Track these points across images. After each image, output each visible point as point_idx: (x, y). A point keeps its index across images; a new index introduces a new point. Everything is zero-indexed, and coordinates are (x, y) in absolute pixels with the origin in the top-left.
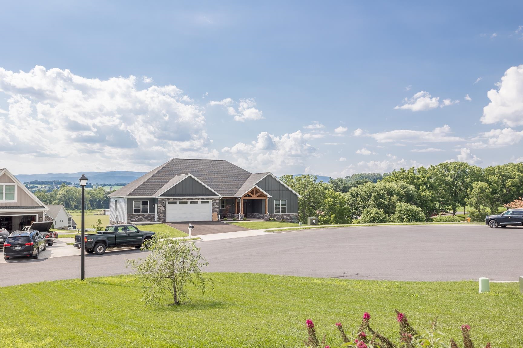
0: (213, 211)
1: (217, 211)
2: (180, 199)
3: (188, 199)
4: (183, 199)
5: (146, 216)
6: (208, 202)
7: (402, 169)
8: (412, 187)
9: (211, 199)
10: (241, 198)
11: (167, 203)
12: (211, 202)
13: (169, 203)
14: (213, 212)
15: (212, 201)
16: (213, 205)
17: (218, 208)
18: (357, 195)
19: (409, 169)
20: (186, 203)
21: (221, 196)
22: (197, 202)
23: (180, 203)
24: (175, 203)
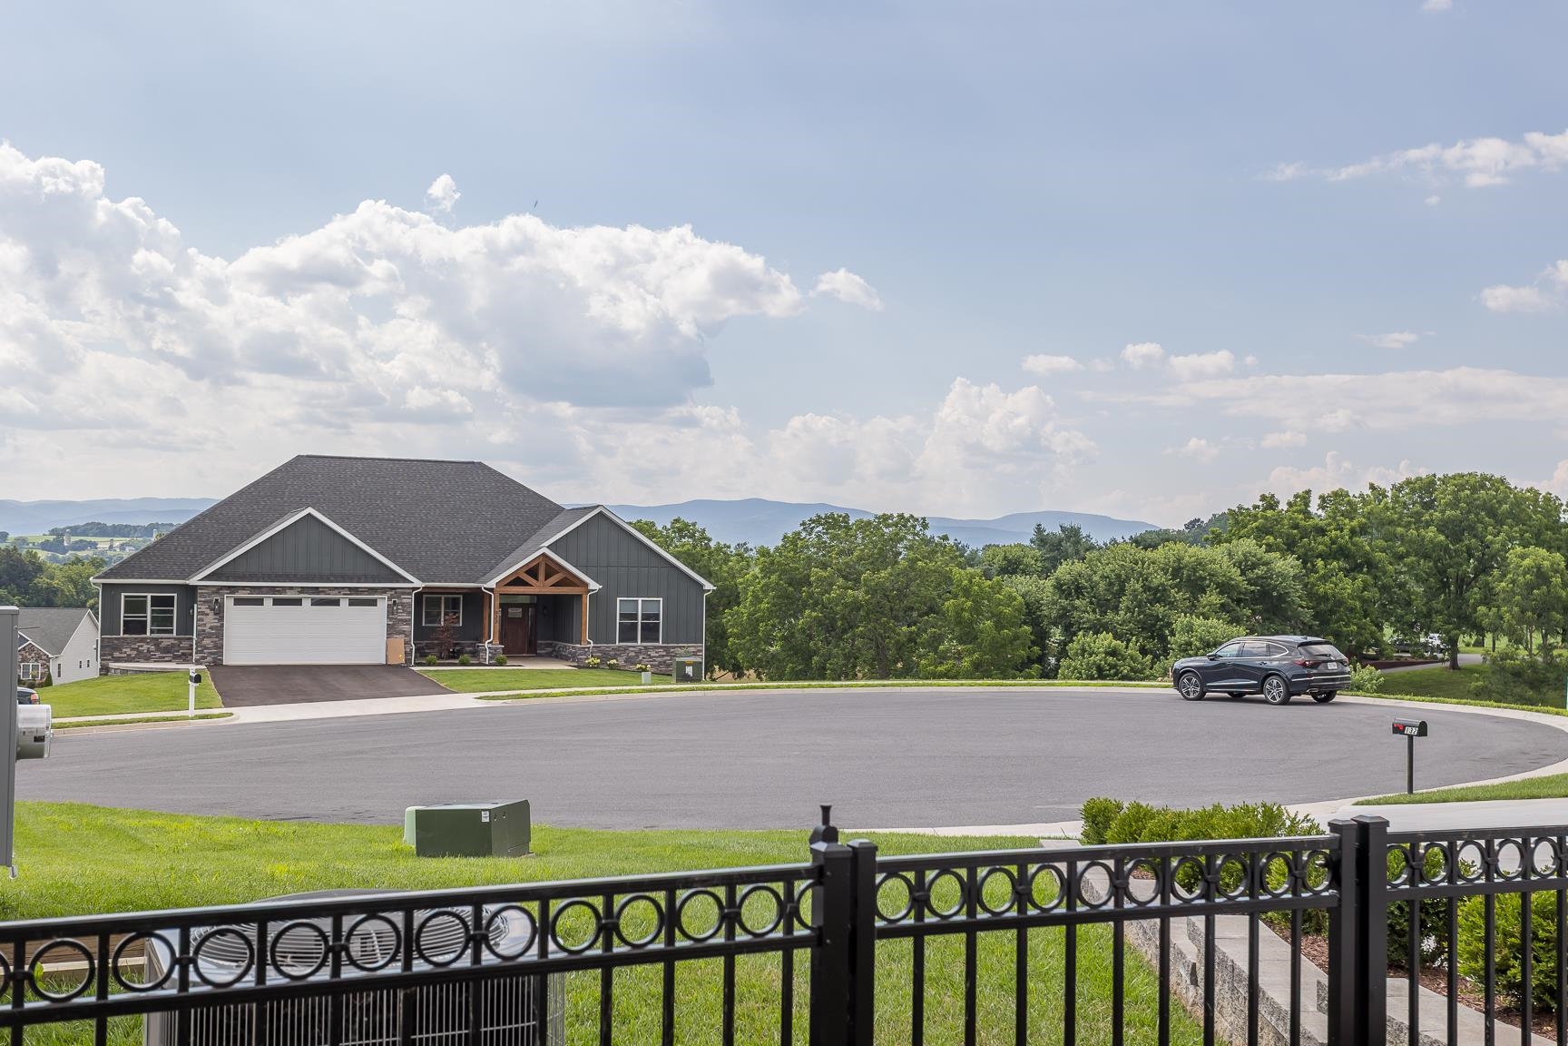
0: (392, 630)
1: (403, 632)
2: (273, 590)
3: (303, 590)
4: (284, 589)
5: (165, 643)
6: (373, 603)
7: (1263, 498)
8: (1286, 565)
9: (384, 590)
10: (491, 590)
11: (228, 603)
12: (383, 604)
13: (238, 602)
14: (389, 635)
15: (389, 599)
16: (391, 611)
17: (407, 622)
18: (1079, 591)
19: (1292, 499)
20: (298, 602)
21: (418, 583)
22: (336, 603)
23: (277, 602)
24: (260, 602)
